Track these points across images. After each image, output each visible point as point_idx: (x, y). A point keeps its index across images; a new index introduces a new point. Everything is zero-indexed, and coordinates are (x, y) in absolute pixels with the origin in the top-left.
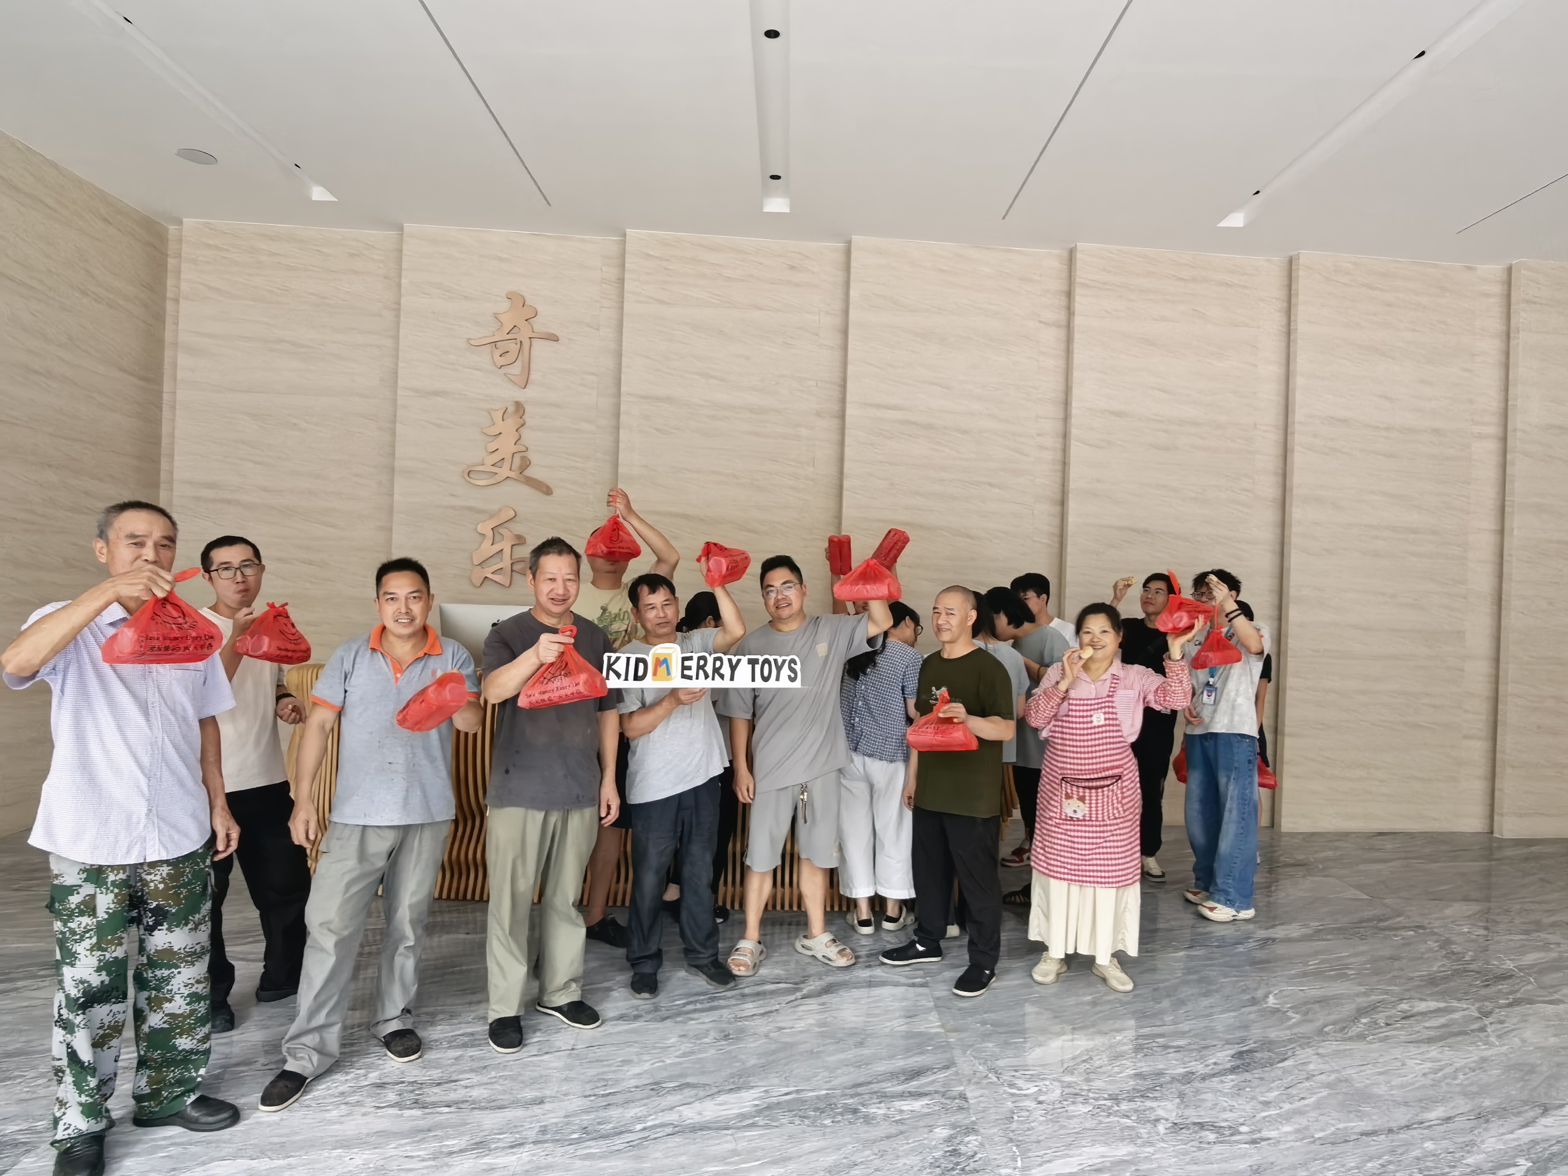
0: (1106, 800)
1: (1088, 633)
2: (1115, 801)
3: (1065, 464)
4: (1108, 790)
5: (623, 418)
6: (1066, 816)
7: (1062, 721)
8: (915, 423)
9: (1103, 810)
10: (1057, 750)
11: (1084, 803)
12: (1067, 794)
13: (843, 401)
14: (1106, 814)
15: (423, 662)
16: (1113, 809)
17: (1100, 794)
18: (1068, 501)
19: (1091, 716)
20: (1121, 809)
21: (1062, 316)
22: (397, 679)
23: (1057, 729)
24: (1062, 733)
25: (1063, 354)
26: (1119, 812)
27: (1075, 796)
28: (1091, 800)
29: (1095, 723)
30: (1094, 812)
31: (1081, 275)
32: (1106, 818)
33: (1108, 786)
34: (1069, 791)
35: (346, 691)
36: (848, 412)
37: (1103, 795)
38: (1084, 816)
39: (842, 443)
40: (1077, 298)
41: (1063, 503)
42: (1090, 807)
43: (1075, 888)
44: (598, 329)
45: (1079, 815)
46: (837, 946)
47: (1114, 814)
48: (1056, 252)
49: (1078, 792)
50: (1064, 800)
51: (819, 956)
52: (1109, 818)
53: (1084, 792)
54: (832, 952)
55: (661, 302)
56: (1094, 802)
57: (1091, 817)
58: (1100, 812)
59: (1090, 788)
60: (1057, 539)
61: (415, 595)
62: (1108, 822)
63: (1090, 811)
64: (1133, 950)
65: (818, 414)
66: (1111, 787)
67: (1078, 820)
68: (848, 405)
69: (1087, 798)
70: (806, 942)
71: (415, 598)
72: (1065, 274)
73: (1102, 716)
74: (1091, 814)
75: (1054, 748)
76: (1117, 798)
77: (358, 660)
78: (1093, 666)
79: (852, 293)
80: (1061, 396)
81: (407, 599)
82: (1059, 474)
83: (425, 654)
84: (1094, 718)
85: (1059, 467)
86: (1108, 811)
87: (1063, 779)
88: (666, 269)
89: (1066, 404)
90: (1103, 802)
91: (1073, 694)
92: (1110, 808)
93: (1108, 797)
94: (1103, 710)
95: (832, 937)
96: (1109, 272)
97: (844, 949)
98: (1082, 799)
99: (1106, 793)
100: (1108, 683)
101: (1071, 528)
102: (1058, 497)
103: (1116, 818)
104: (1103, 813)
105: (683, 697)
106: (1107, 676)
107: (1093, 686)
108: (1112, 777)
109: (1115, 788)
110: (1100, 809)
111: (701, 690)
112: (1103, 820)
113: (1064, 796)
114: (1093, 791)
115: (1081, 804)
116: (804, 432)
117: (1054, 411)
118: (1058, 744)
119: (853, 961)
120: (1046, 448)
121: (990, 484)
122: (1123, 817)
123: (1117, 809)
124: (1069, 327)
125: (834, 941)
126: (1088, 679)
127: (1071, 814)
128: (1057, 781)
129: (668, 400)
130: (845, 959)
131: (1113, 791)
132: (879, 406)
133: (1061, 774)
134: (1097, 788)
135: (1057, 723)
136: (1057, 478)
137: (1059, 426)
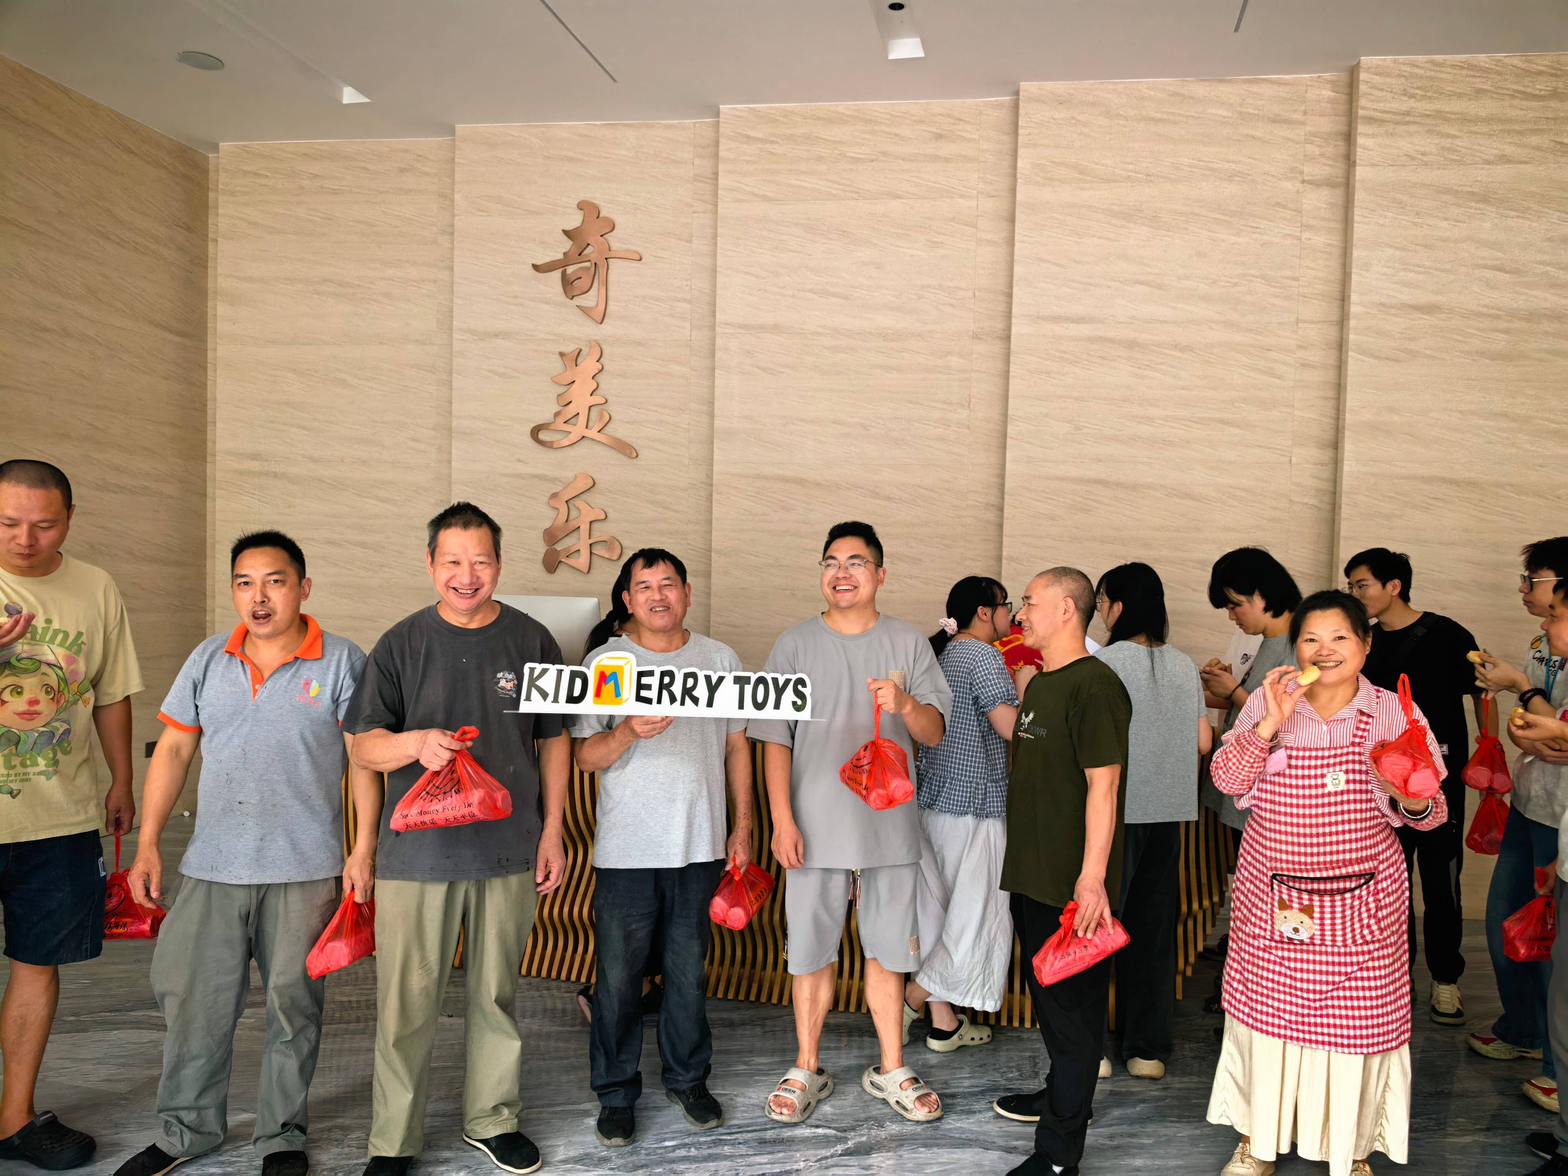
0: (1348, 913)
1: (1312, 640)
2: (1365, 915)
3: (1340, 387)
4: (1353, 897)
5: (719, 355)
6: (1281, 936)
7: (1273, 783)
8: (1112, 341)
9: (1344, 929)
10: (1265, 828)
11: (1312, 918)
12: (1281, 900)
13: (1008, 315)
14: (1349, 936)
15: (293, 669)
16: (1362, 927)
17: (1338, 903)
18: (1343, 442)
19: (1323, 776)
20: (1374, 927)
21: (1337, 171)
22: (255, 691)
23: (1264, 796)
24: (1272, 802)
25: (1338, 226)
26: (1372, 932)
27: (1296, 905)
28: (1322, 913)
29: (1330, 788)
30: (1328, 933)
31: (1365, 105)
32: (1349, 942)
33: (1352, 890)
34: (1285, 897)
35: (197, 707)
36: (1014, 330)
37: (1344, 905)
38: (1312, 938)
39: (1006, 376)
40: (1360, 140)
41: (1336, 445)
42: (1322, 925)
43: (1293, 1048)
44: (690, 242)
45: (1304, 936)
46: (916, 1089)
47: (1363, 937)
48: (1327, 75)
49: (1300, 898)
50: (1276, 910)
51: (892, 1101)
52: (1354, 942)
53: (1311, 900)
54: (909, 1097)
55: (766, 199)
56: (1328, 916)
57: (1323, 940)
58: (1339, 933)
59: (1321, 893)
60: (1327, 498)
61: (275, 577)
62: (1354, 949)
63: (1322, 930)
64: (1399, 1154)
65: (976, 336)
66: (1357, 892)
67: (1302, 943)
68: (1013, 320)
69: (1317, 909)
70: (877, 1078)
71: (276, 581)
72: (1342, 108)
73: (1343, 777)
74: (1323, 935)
75: (1261, 825)
76: (1368, 910)
77: (212, 666)
78: (1324, 696)
79: (1020, 164)
80: (1335, 288)
81: (264, 584)
82: (1332, 403)
83: (296, 658)
84: (1327, 780)
85: (1331, 393)
86: (1353, 930)
87: (1274, 877)
88: (771, 153)
89: (1343, 299)
90: (1344, 917)
91: (1289, 739)
92: (1357, 926)
93: (1352, 907)
94: (1344, 767)
95: (910, 1074)
96: (1412, 96)
97: (928, 1095)
98: (1307, 910)
99: (1348, 901)
100: (1350, 726)
101: (1347, 482)
102: (1329, 435)
103: (1367, 943)
104: (1344, 935)
105: (638, 729)
106: (1349, 712)
107: (1325, 727)
108: (1359, 876)
109: (1364, 893)
110: (1339, 927)
111: (663, 719)
112: (1345, 946)
113: (1276, 904)
114: (1327, 898)
115: (1306, 918)
116: (955, 361)
117: (1325, 310)
118: (1265, 819)
119: (938, 1114)
120: (1313, 367)
121: (1223, 422)
122: (1379, 941)
123: (1369, 926)
124: (1348, 185)
125: (915, 1080)
126: (1316, 717)
127: (1288, 933)
128: (1265, 879)
129: (776, 328)
130: (926, 1109)
131: (1360, 897)
132: (1057, 319)
133: (1271, 869)
134: (1332, 893)
135: (1264, 786)
136: (1329, 408)
137: (1332, 333)
